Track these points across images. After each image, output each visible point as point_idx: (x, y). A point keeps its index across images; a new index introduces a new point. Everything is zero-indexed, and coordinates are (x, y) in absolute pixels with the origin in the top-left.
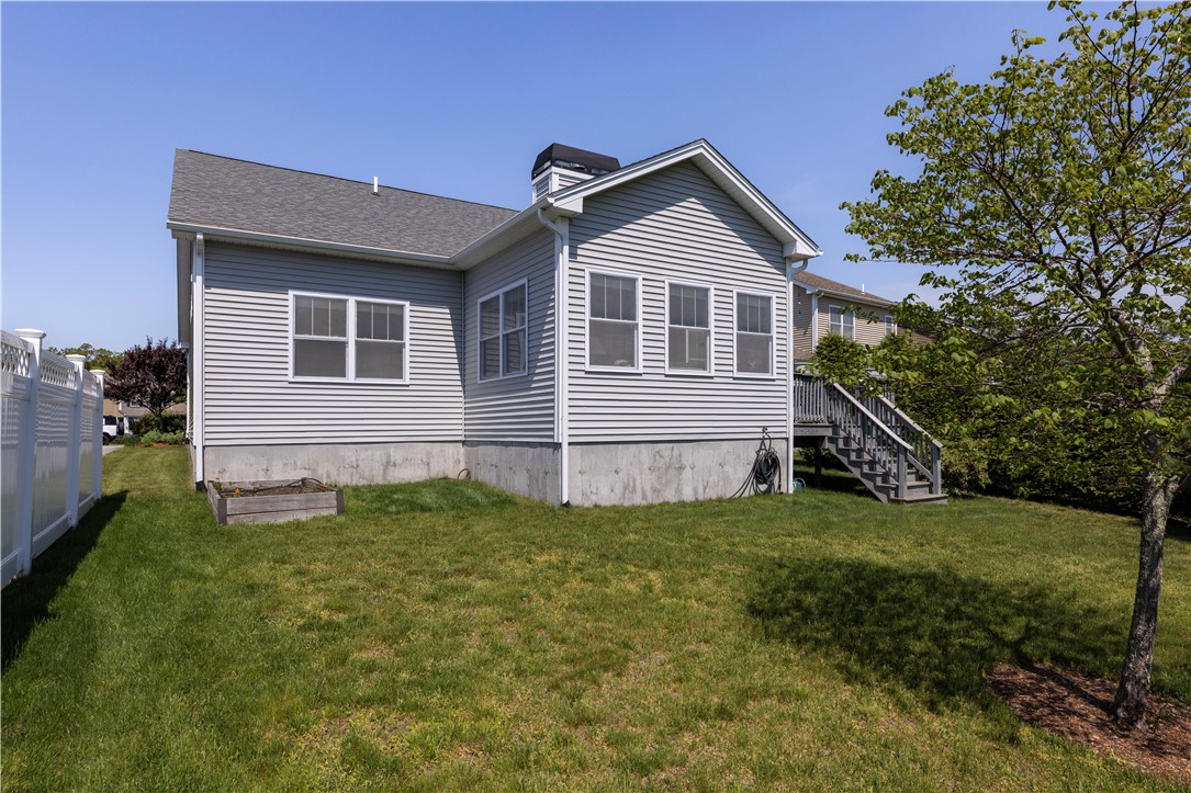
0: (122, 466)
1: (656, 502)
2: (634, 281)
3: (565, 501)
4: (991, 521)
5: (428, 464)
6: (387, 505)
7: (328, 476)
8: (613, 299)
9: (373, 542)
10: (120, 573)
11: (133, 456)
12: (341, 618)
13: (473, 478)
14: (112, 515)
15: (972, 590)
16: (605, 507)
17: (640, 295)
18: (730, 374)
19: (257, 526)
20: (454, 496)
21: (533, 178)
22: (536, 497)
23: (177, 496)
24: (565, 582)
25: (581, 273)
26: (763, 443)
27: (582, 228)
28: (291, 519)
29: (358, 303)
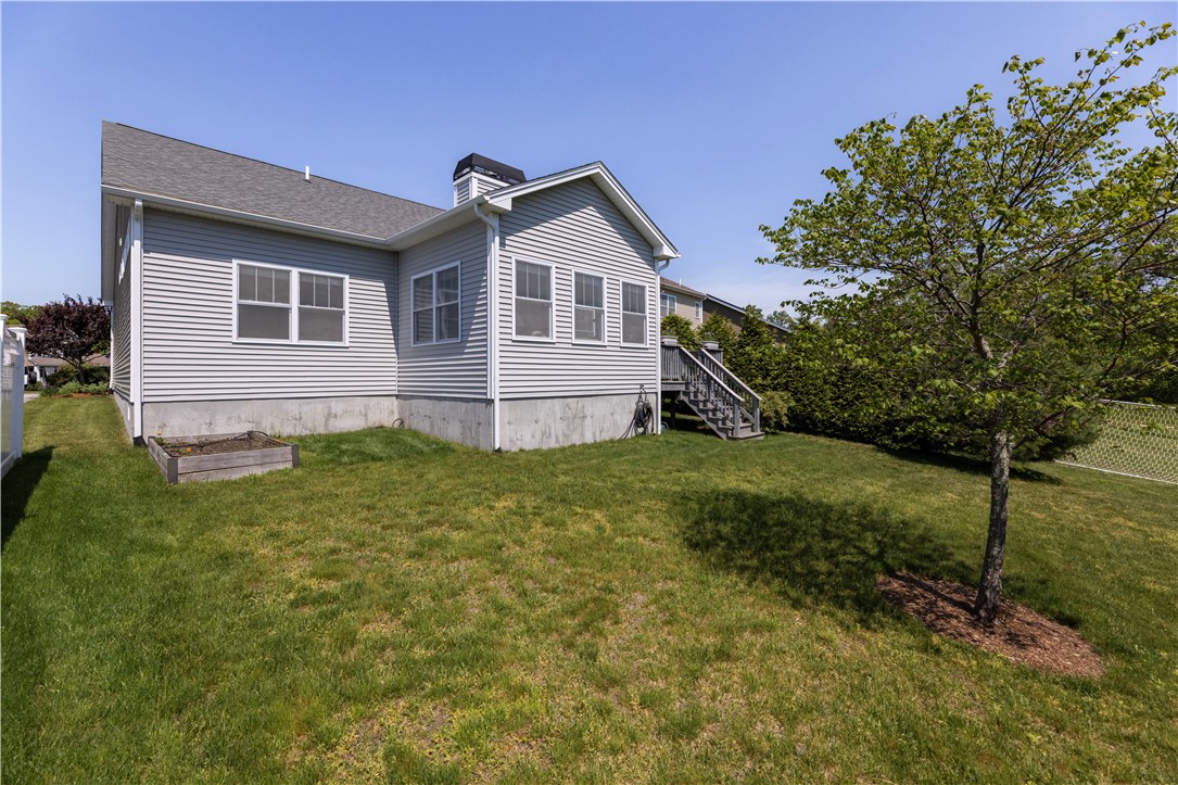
0: (41, 418)
1: (566, 445)
2: (549, 268)
3: (497, 448)
4: (802, 452)
5: (366, 415)
6: (339, 456)
7: (272, 428)
8: (532, 282)
9: (337, 495)
10: (60, 550)
11: (52, 406)
12: (332, 586)
13: (406, 427)
14: (39, 476)
15: (823, 511)
16: (529, 451)
17: (553, 281)
18: (618, 344)
19: (212, 483)
20: (397, 444)
21: (455, 180)
22: (470, 444)
23: (112, 451)
24: (530, 527)
25: (509, 260)
26: (640, 397)
27: (510, 223)
28: (247, 475)
29: (301, 274)
